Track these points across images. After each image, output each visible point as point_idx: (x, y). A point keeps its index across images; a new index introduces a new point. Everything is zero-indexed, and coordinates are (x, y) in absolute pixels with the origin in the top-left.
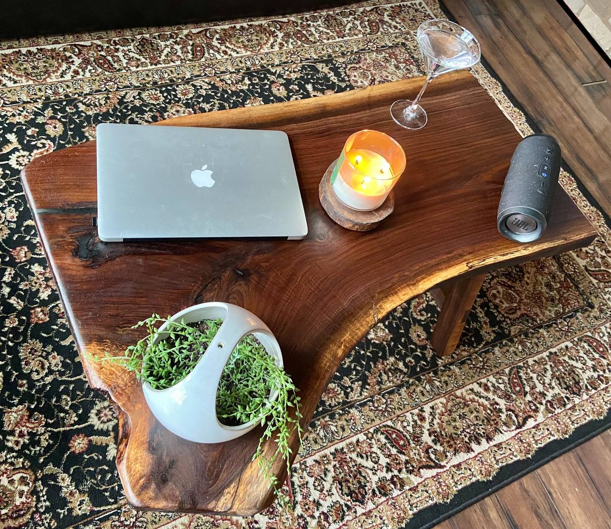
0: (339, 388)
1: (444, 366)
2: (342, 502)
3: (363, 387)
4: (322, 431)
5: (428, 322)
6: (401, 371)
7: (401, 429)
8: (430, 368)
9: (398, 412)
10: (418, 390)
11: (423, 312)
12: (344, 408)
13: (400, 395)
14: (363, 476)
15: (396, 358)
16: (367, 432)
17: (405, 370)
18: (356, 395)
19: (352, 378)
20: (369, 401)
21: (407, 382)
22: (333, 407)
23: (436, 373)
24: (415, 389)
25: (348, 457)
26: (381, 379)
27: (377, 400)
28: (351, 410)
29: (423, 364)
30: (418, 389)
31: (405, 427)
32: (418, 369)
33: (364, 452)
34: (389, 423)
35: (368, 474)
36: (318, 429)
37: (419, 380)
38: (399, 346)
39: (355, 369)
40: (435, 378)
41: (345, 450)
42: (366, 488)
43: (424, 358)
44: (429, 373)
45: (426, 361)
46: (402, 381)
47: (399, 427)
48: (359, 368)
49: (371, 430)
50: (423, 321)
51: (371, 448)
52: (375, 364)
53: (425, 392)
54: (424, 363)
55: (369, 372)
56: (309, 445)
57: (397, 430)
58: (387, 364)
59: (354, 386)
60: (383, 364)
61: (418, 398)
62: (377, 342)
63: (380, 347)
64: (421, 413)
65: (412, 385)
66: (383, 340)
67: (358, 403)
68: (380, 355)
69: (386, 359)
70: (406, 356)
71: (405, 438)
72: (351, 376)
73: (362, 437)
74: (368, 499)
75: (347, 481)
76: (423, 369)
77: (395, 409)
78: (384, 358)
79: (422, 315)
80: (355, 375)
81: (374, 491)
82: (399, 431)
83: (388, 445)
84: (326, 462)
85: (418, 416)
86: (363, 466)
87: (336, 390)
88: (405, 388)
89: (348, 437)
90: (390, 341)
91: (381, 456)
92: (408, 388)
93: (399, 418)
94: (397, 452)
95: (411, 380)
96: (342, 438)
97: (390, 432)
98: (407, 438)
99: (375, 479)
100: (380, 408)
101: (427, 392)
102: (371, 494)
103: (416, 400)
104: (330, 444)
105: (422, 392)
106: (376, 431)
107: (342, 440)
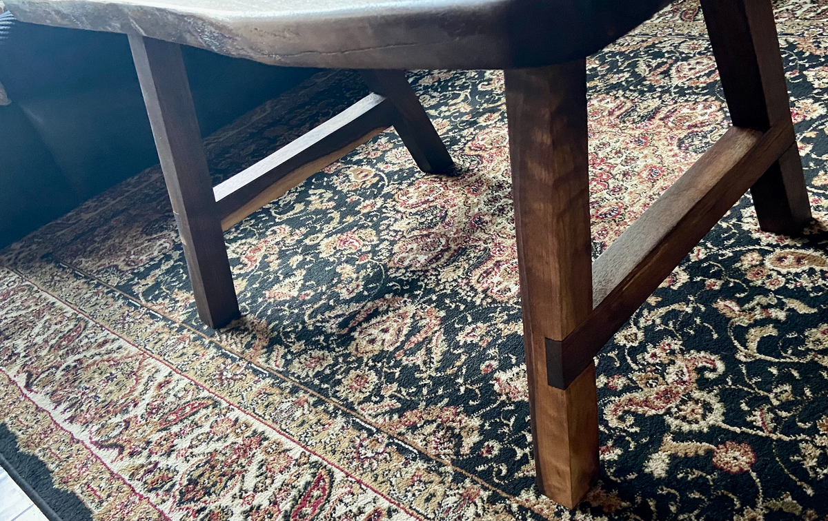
0: (372, 387)
1: (521, 508)
2: (177, 478)
3: (391, 412)
4: (289, 404)
5: (610, 436)
6: (459, 445)
7: (333, 498)
8: (497, 485)
9: (367, 479)
10: (433, 488)
11: (630, 420)
12: (339, 409)
13: (406, 465)
14: (226, 484)
15: (482, 426)
16: (308, 453)
17: (465, 450)
18: (370, 412)
19: (400, 392)
20: (369, 431)
21: (441, 465)
22: (336, 397)
23: (493, 500)
24: (431, 482)
25: (255, 451)
26: (422, 426)
27: (377, 440)
28: (339, 418)
29: (500, 471)
30: (437, 487)
31: (341, 501)
32: (481, 468)
33: (270, 467)
34: (339, 476)
35: (232, 488)
36: (291, 399)
37: (458, 478)
38: (513, 420)
39: (420, 388)
40: (480, 504)
41: (265, 443)
42: (206, 497)
43: (515, 466)
44: (485, 489)
45: (511, 472)
46: (438, 456)
47: (337, 493)
48: (425, 391)
49: (314, 458)
50: (606, 426)
51: (281, 472)
52: (448, 405)
53: (435, 501)
54: (504, 472)
55: (427, 406)
56: (259, 401)
57: (330, 492)
58: (460, 421)
59: (387, 401)
60: (457, 414)
61: (414, 495)
62: (496, 388)
63: (489, 394)
64: (384, 512)
65: (440, 474)
66: (507, 394)
67: (358, 420)
68: (471, 403)
69: (468, 415)
70: (499, 438)
71: (317, 511)
72: (402, 389)
73: (296, 452)
74: (188, 508)
75: (213, 467)
76: (486, 475)
77: (372, 471)
78: (469, 412)
79: (622, 419)
80: (408, 394)
81: (203, 509)
82: (329, 495)
83: (294, 492)
84: (239, 430)
85: (375, 511)
86: (243, 477)
87: (367, 385)
88: (426, 465)
89: (290, 437)
90: (514, 402)
91: (269, 493)
92: (429, 470)
93: (356, 486)
94: (286, 511)
95: (449, 469)
96: (285, 430)
97: (322, 483)
98: (319, 514)
99: (225, 501)
100: (362, 451)
101: (440, 505)
102: (196, 508)
103: (410, 494)
104: (270, 422)
105: (433, 495)
106: (315, 465)
107: (283, 432)
